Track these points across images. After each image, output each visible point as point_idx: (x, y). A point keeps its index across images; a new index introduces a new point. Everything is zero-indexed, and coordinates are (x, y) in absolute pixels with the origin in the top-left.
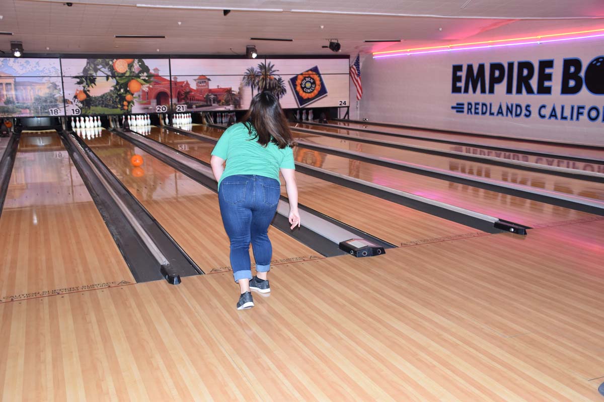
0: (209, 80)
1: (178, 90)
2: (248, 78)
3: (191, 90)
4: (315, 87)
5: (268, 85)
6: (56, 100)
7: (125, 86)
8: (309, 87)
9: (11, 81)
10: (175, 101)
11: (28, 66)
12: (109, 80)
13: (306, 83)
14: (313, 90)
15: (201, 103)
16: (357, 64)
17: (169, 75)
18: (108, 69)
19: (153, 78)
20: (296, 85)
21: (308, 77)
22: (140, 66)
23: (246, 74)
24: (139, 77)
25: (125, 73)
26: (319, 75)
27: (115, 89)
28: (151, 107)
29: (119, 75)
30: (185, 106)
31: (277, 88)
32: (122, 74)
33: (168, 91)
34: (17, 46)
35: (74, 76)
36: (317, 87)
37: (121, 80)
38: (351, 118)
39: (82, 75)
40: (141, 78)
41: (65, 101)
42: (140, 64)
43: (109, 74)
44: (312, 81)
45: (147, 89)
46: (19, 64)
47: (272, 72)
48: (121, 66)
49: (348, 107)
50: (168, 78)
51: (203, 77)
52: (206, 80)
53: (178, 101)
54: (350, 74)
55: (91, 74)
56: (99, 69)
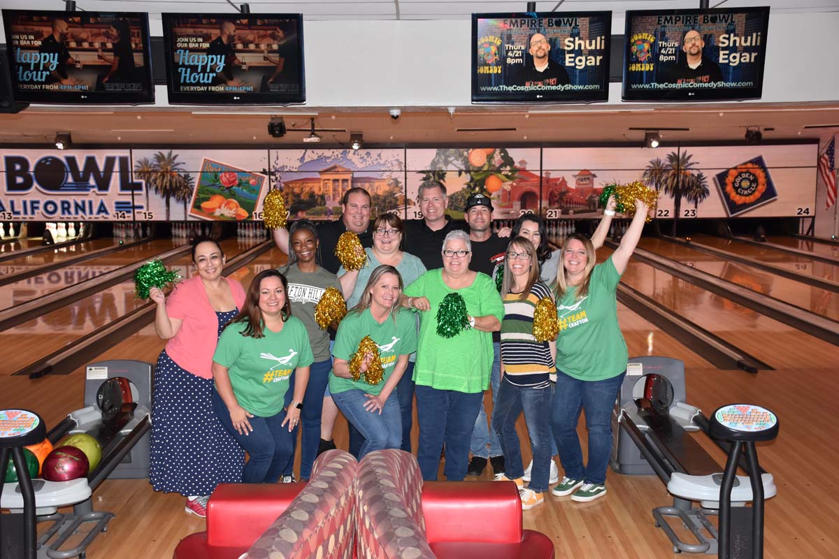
0: (594, 176)
1: (551, 189)
2: (651, 175)
3: (569, 190)
4: (756, 187)
5: (680, 184)
6: (396, 199)
7: (481, 183)
8: (746, 187)
9: (348, 177)
10: (545, 203)
11: (368, 159)
12: (462, 176)
13: (741, 181)
14: (754, 191)
15: (581, 208)
16: (831, 152)
17: (539, 169)
18: (462, 161)
19: (519, 173)
20: (726, 184)
21: (745, 173)
22: (502, 157)
23: (648, 168)
24: (500, 172)
25: (482, 167)
26: (764, 169)
27: (468, 187)
28: (513, 212)
29: (475, 169)
30: (559, 211)
31: (694, 188)
32: (479, 167)
33: (537, 190)
34: (357, 137)
35: (420, 170)
36: (760, 187)
37: (477, 175)
38: (817, 234)
39: (429, 169)
40: (503, 173)
41: (407, 202)
42: (502, 154)
43: (463, 167)
44: (751, 178)
45: (510, 187)
46: (359, 156)
47: (688, 165)
48: (478, 157)
49: (813, 218)
50: (538, 174)
51: (586, 173)
52: (590, 177)
53: (550, 204)
54: (819, 166)
55: (439, 168)
56: (451, 162)
